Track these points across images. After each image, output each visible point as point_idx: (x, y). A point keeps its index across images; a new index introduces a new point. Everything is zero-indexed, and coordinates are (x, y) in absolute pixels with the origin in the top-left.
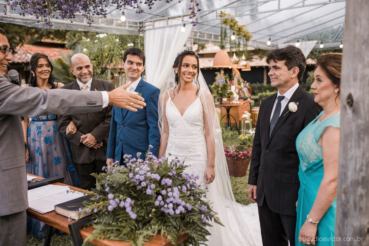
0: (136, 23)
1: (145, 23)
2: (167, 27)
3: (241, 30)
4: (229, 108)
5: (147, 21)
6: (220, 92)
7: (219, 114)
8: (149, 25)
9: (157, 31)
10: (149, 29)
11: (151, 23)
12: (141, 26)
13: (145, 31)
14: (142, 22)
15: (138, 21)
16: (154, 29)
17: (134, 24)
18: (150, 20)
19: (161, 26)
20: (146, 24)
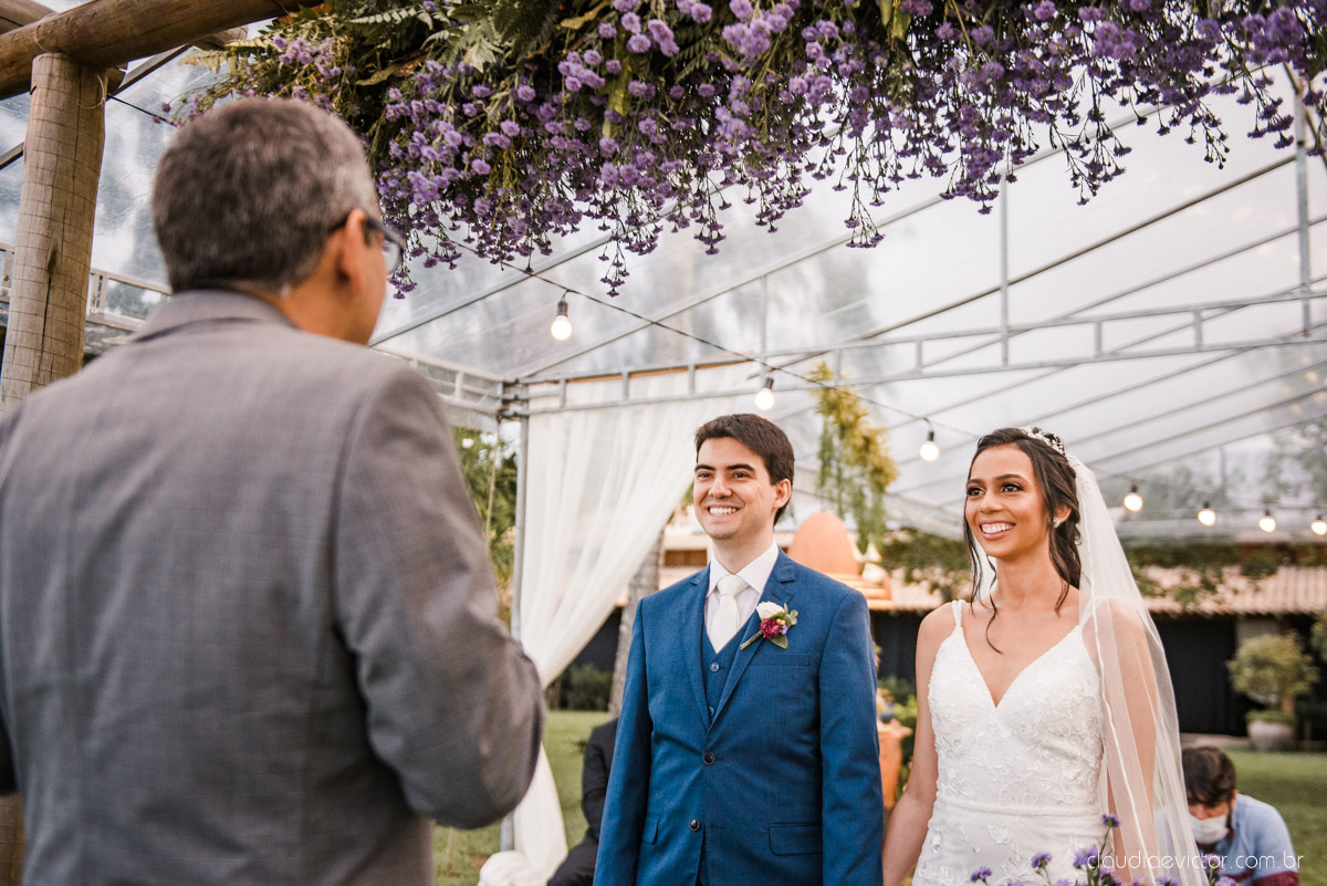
0: (491, 383)
1: (527, 385)
2: (626, 406)
3: (872, 448)
5: (540, 378)
8: (546, 396)
9: (577, 418)
10: (544, 412)
11: (554, 388)
12: (510, 396)
13: (527, 417)
14: (517, 382)
15: (501, 378)
16: (566, 409)
17: (485, 387)
18: (550, 375)
19: (598, 400)
20: (533, 390)
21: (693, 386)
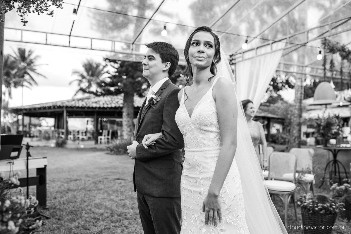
1: (235, 55)
2: (256, 57)
4: (336, 151)
5: (237, 53)
6: (322, 131)
7: (312, 156)
8: (239, 57)
9: (247, 62)
10: (239, 62)
11: (241, 55)
12: (232, 59)
13: (235, 64)
14: (233, 55)
15: (229, 54)
16: (244, 60)
19: (250, 56)
20: (237, 56)
21: (271, 49)
